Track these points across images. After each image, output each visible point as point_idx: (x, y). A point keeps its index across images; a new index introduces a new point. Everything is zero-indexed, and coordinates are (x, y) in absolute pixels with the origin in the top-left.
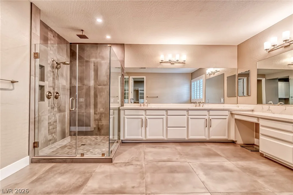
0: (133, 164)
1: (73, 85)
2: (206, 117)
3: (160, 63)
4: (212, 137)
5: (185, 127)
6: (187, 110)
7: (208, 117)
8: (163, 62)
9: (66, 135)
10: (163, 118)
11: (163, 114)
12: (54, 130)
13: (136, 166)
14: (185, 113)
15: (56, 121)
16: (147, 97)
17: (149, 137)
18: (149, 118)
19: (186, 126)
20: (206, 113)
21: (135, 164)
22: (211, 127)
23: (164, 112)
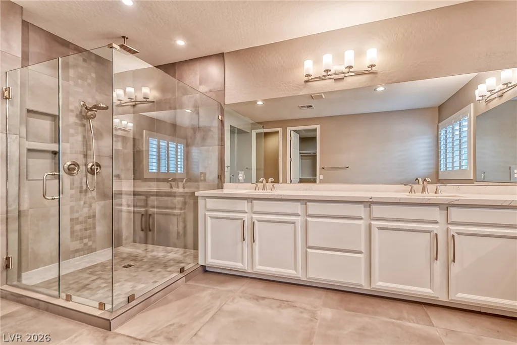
0: (296, 307)
1: (138, 149)
2: (436, 226)
3: (306, 82)
4: (459, 295)
5: (361, 253)
6: (368, 204)
7: (445, 228)
8: (310, 78)
9: (123, 242)
10: (294, 223)
11: (295, 212)
12: (88, 231)
13: (302, 312)
14: (361, 211)
15: (94, 216)
16: (323, 168)
17: (261, 268)
18: (259, 221)
19: (363, 247)
20: (435, 214)
21: (301, 308)
22: (454, 261)
23: (298, 208)
